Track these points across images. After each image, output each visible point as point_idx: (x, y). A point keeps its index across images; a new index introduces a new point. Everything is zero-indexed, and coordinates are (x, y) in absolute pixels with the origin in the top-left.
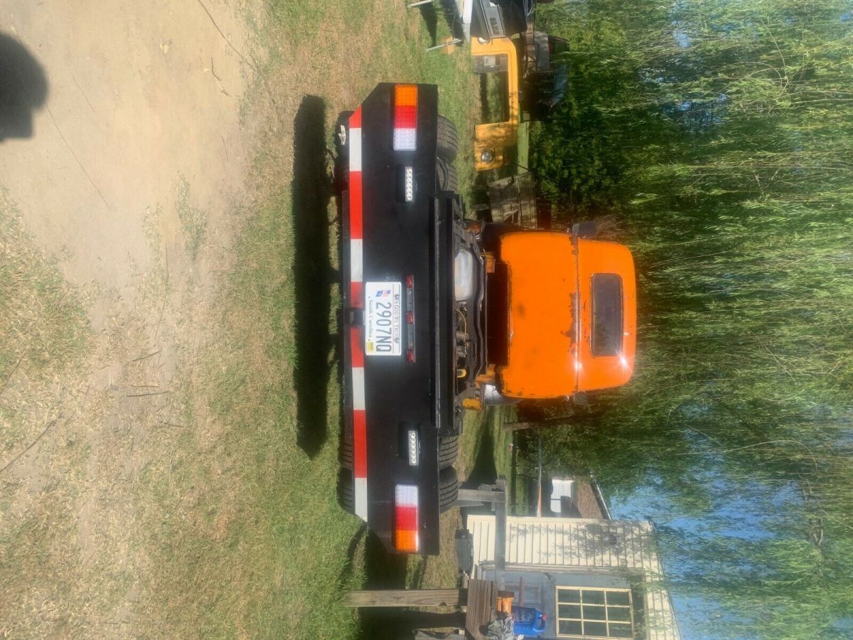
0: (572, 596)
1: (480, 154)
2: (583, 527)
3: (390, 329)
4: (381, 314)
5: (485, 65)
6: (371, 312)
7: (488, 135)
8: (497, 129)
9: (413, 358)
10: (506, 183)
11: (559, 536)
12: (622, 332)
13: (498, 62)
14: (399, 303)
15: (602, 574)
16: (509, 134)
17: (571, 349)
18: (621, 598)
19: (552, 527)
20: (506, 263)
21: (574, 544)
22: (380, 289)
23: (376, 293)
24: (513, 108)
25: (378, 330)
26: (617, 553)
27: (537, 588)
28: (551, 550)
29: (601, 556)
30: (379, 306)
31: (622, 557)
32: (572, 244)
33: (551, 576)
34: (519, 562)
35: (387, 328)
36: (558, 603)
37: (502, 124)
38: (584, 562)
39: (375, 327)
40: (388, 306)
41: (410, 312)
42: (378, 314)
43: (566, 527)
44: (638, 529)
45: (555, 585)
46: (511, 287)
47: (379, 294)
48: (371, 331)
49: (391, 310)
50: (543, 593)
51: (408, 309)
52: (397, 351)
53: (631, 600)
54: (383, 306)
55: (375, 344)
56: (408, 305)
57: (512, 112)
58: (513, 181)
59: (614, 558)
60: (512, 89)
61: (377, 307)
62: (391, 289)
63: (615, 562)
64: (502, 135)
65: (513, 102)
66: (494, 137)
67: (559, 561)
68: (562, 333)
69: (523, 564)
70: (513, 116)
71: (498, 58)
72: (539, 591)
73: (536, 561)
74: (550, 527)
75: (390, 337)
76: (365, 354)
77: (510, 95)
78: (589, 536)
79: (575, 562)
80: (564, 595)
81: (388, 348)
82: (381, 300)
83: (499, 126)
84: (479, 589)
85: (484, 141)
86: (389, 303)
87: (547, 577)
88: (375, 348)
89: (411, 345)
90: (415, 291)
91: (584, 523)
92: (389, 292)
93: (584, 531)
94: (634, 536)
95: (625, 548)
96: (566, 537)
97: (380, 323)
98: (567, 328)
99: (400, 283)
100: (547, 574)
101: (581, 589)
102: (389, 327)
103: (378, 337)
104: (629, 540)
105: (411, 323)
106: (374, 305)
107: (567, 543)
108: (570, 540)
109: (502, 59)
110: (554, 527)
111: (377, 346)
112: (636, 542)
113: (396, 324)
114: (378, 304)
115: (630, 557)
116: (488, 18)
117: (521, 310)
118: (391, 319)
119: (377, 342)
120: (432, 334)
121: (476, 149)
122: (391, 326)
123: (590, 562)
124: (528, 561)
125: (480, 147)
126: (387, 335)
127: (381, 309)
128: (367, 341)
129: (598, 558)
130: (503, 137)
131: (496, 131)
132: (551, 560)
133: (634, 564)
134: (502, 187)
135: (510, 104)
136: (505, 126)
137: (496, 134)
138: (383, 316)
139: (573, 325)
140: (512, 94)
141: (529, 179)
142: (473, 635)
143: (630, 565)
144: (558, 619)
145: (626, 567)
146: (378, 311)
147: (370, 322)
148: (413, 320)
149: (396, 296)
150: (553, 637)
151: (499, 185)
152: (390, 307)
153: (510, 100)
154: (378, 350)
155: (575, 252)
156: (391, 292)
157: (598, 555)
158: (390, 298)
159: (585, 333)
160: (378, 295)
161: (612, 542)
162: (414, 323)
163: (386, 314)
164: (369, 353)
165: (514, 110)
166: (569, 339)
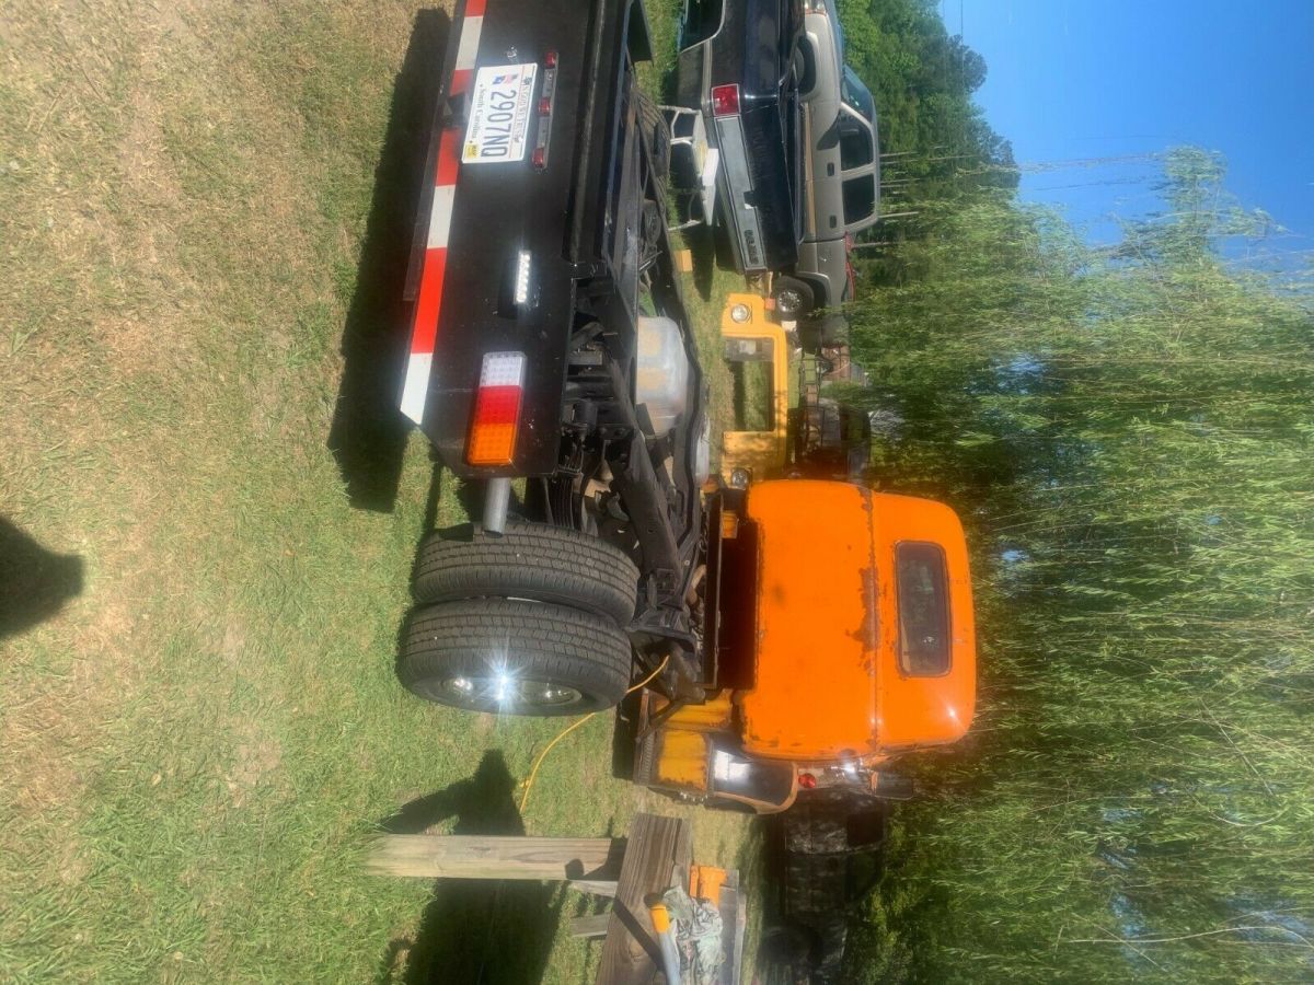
1: (729, 474)
3: (510, 126)
4: (497, 106)
5: (741, 351)
6: (481, 105)
7: (742, 446)
8: (757, 440)
9: (544, 160)
13: (759, 348)
14: (530, 90)
16: (772, 448)
17: (864, 661)
20: (756, 520)
22: (500, 75)
23: (494, 80)
24: (779, 411)
25: (488, 129)
30: (496, 96)
32: (862, 495)
35: (504, 125)
37: (763, 434)
39: (484, 123)
40: (512, 94)
41: (548, 99)
42: (493, 107)
46: (761, 556)
47: (498, 80)
48: (476, 129)
49: (514, 100)
51: (545, 94)
52: (516, 154)
54: (503, 95)
55: (481, 148)
57: (779, 420)
60: (779, 386)
61: (492, 98)
62: (518, 73)
64: (763, 449)
65: (780, 404)
66: (751, 450)
68: (847, 634)
70: (779, 424)
71: (759, 343)
75: (508, 136)
76: (460, 162)
77: (776, 395)
81: (502, 151)
82: (500, 88)
83: (759, 436)
84: (652, 829)
85: (737, 455)
86: (512, 91)
88: (479, 153)
89: (541, 144)
90: (559, 74)
92: (515, 77)
97: (493, 118)
98: (856, 626)
99: (536, 65)
103: (486, 138)
105: (547, 114)
106: (487, 95)
109: (765, 344)
111: (483, 150)
113: (521, 117)
114: (494, 94)
116: (743, 230)
117: (779, 592)
118: (512, 111)
119: (484, 144)
120: (580, 125)
121: (723, 465)
122: (512, 121)
125: (730, 463)
126: (505, 133)
127: (498, 100)
128: (467, 143)
130: (764, 452)
131: (754, 442)
135: (776, 406)
136: (765, 438)
137: (754, 446)
138: (500, 108)
139: (868, 623)
140: (779, 393)
142: (631, 909)
146: (492, 103)
147: (478, 117)
148: (551, 109)
149: (527, 82)
152: (514, 96)
153: (776, 401)
154: (484, 155)
155: (867, 507)
156: (519, 77)
158: (516, 85)
160: (495, 83)
162: (551, 114)
163: (505, 106)
164: (466, 160)
165: (782, 415)
166: (861, 645)
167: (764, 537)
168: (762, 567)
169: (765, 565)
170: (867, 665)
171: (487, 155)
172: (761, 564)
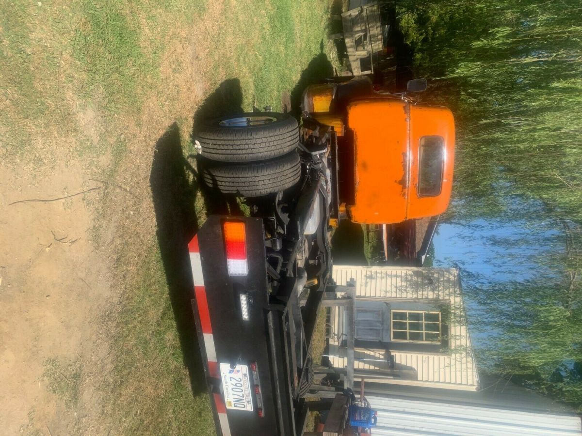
0: (402, 316)
2: (410, 272)
3: (243, 395)
4: (234, 384)
6: (226, 383)
9: (263, 414)
10: (357, 13)
11: (394, 279)
12: (442, 180)
14: (247, 379)
15: (423, 303)
17: (402, 193)
18: (434, 318)
19: (389, 272)
20: (353, 129)
21: (404, 284)
22: (231, 369)
25: (233, 394)
26: (433, 290)
27: (379, 311)
28: (389, 288)
29: (422, 292)
30: (232, 379)
31: (436, 292)
32: (406, 113)
33: (388, 304)
34: (367, 295)
35: (241, 394)
36: (392, 321)
38: (410, 295)
39: (231, 392)
40: (239, 380)
41: (257, 385)
42: (232, 385)
43: (399, 273)
44: (448, 274)
45: (391, 310)
46: (356, 148)
48: (228, 394)
50: (383, 314)
51: (255, 384)
52: (250, 408)
53: (440, 319)
54: (235, 380)
55: (233, 403)
56: (255, 381)
58: (362, 11)
59: (431, 293)
61: (231, 380)
62: (240, 369)
63: (431, 295)
67: (394, 295)
68: (396, 181)
69: (370, 297)
72: (381, 313)
73: (378, 295)
74: (388, 273)
75: (243, 400)
76: (226, 408)
78: (415, 278)
79: (404, 295)
80: (396, 316)
81: (243, 406)
82: (233, 376)
86: (239, 378)
87: (385, 304)
88: (233, 406)
89: (260, 405)
90: (259, 372)
91: (411, 270)
92: (238, 371)
93: (411, 276)
94: (445, 279)
95: (439, 287)
96: (399, 279)
97: (234, 390)
98: (400, 179)
99: (247, 366)
100: (386, 303)
101: (408, 312)
102: (242, 393)
103: (234, 399)
104: (441, 281)
105: (259, 393)
106: (228, 379)
107: (399, 284)
108: (402, 281)
110: (390, 272)
111: (235, 404)
112: (446, 283)
113: (247, 392)
114: (231, 378)
115: (442, 293)
117: (364, 166)
118: (242, 388)
119: (234, 401)
123: (415, 296)
124: (373, 295)
126: (241, 398)
127: (234, 382)
128: (226, 400)
129: (420, 293)
132: (388, 295)
133: (444, 296)
134: (353, 17)
138: (236, 385)
139: (404, 175)
141: (375, 8)
143: (441, 298)
144: (392, 330)
145: (439, 299)
146: (232, 383)
147: (227, 389)
148: (259, 390)
149: (245, 375)
150: (389, 341)
151: (350, 15)
152: (241, 381)
154: (235, 406)
156: (241, 372)
157: (420, 291)
158: (240, 375)
159: (414, 181)
160: (230, 373)
161: (430, 282)
162: (261, 393)
163: (238, 385)
164: (229, 407)
166: (401, 186)
167: (357, 139)
168: (356, 154)
169: (358, 152)
170: (404, 194)
171: (236, 406)
172: (356, 152)
